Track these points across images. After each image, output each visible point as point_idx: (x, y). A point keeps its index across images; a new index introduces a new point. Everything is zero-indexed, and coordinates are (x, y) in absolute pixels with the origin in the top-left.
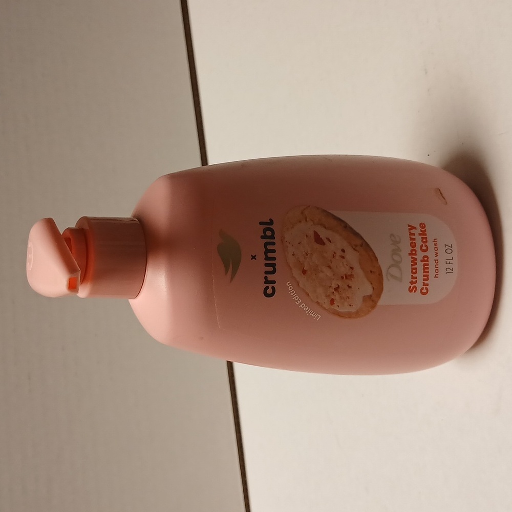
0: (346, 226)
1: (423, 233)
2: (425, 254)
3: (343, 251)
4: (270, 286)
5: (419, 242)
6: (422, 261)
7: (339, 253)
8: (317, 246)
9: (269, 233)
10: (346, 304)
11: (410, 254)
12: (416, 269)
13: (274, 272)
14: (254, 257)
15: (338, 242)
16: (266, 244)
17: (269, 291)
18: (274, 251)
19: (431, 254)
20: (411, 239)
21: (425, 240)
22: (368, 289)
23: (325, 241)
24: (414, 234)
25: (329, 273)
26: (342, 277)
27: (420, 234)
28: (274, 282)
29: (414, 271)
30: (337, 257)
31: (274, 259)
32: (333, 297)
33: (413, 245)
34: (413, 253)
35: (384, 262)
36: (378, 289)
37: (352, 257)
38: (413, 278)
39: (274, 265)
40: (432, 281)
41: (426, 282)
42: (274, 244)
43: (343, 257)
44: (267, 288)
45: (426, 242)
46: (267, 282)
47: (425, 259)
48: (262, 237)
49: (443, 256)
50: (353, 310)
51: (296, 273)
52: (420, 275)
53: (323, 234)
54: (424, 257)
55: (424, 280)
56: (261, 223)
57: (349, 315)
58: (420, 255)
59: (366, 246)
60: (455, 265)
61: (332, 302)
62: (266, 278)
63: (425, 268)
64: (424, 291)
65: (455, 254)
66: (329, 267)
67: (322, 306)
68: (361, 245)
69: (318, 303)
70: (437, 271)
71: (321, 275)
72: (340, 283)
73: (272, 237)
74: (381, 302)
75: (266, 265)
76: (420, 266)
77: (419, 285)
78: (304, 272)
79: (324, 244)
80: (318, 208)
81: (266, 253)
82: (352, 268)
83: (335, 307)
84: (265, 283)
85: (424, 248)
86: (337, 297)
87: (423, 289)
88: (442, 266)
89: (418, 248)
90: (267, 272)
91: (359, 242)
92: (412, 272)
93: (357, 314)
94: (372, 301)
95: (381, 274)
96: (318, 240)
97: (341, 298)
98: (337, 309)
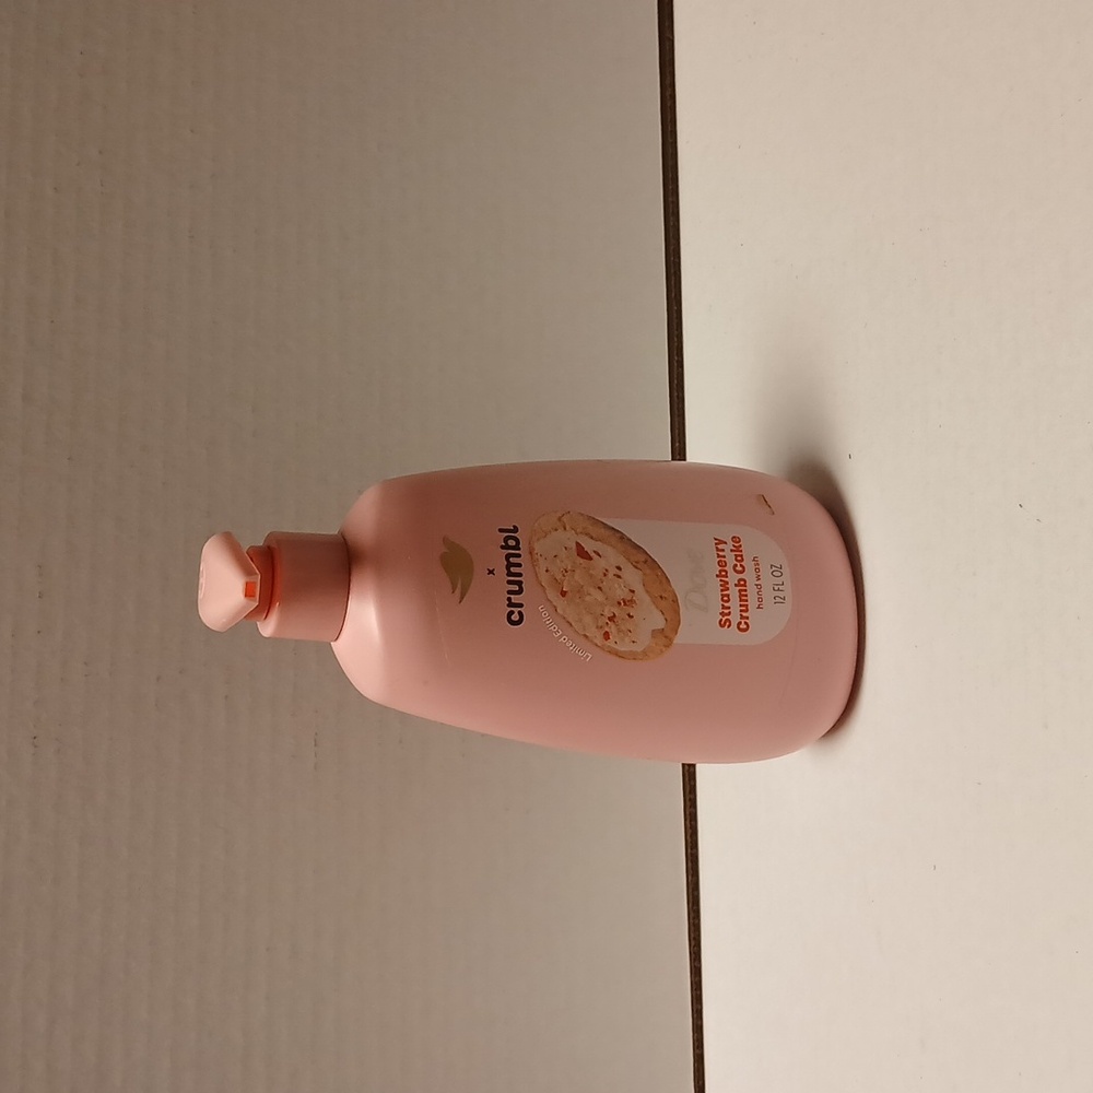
0: (622, 537)
1: (737, 549)
2: (741, 576)
3: (619, 568)
4: (516, 610)
5: (730, 559)
6: (736, 585)
7: (614, 571)
8: (582, 561)
9: (512, 543)
10: (627, 640)
11: (717, 576)
12: (728, 596)
13: (520, 592)
14: (491, 572)
15: (611, 557)
16: (508, 557)
17: (515, 617)
18: (519, 565)
19: (749, 576)
20: (719, 556)
21: (740, 558)
22: (658, 622)
23: (593, 555)
24: (723, 550)
25: (599, 596)
26: (619, 603)
27: (732, 551)
28: (521, 605)
29: (725, 598)
30: (610, 575)
31: (520, 575)
32: (607, 629)
33: (722, 564)
34: (723, 574)
35: (679, 585)
36: (674, 621)
37: (632, 577)
38: (723, 607)
39: (519, 583)
40: (752, 613)
41: (744, 614)
42: (519, 556)
43: (619, 577)
44: (512, 613)
45: (743, 560)
46: (511, 604)
47: (742, 583)
48: (502, 547)
49: (768, 581)
50: (638, 648)
51: (553, 595)
52: (734, 604)
53: (589, 546)
54: (740, 580)
55: (741, 611)
56: (501, 530)
57: (633, 656)
58: (733, 578)
59: (651, 563)
60: (788, 591)
61: (607, 636)
62: (509, 599)
63: (741, 596)
64: (743, 626)
65: (786, 578)
66: (600, 588)
67: (592, 641)
68: (645, 562)
69: (586, 636)
70: (760, 600)
71: (587, 598)
72: (616, 611)
73: (517, 547)
74: (678, 640)
75: (509, 582)
76: (734, 592)
77: (735, 618)
78: (563, 594)
79: (591, 559)
80: (582, 515)
81: (508, 568)
82: (633, 592)
83: (610, 643)
84: (508, 606)
85: (739, 568)
86: (612, 628)
87: (740, 623)
88: (768, 594)
89: (729, 568)
90: (509, 592)
91: (642, 558)
92: (722, 600)
93: (645, 654)
94: (666, 636)
95: (675, 601)
96: (582, 552)
97: (619, 631)
98: (616, 647)
